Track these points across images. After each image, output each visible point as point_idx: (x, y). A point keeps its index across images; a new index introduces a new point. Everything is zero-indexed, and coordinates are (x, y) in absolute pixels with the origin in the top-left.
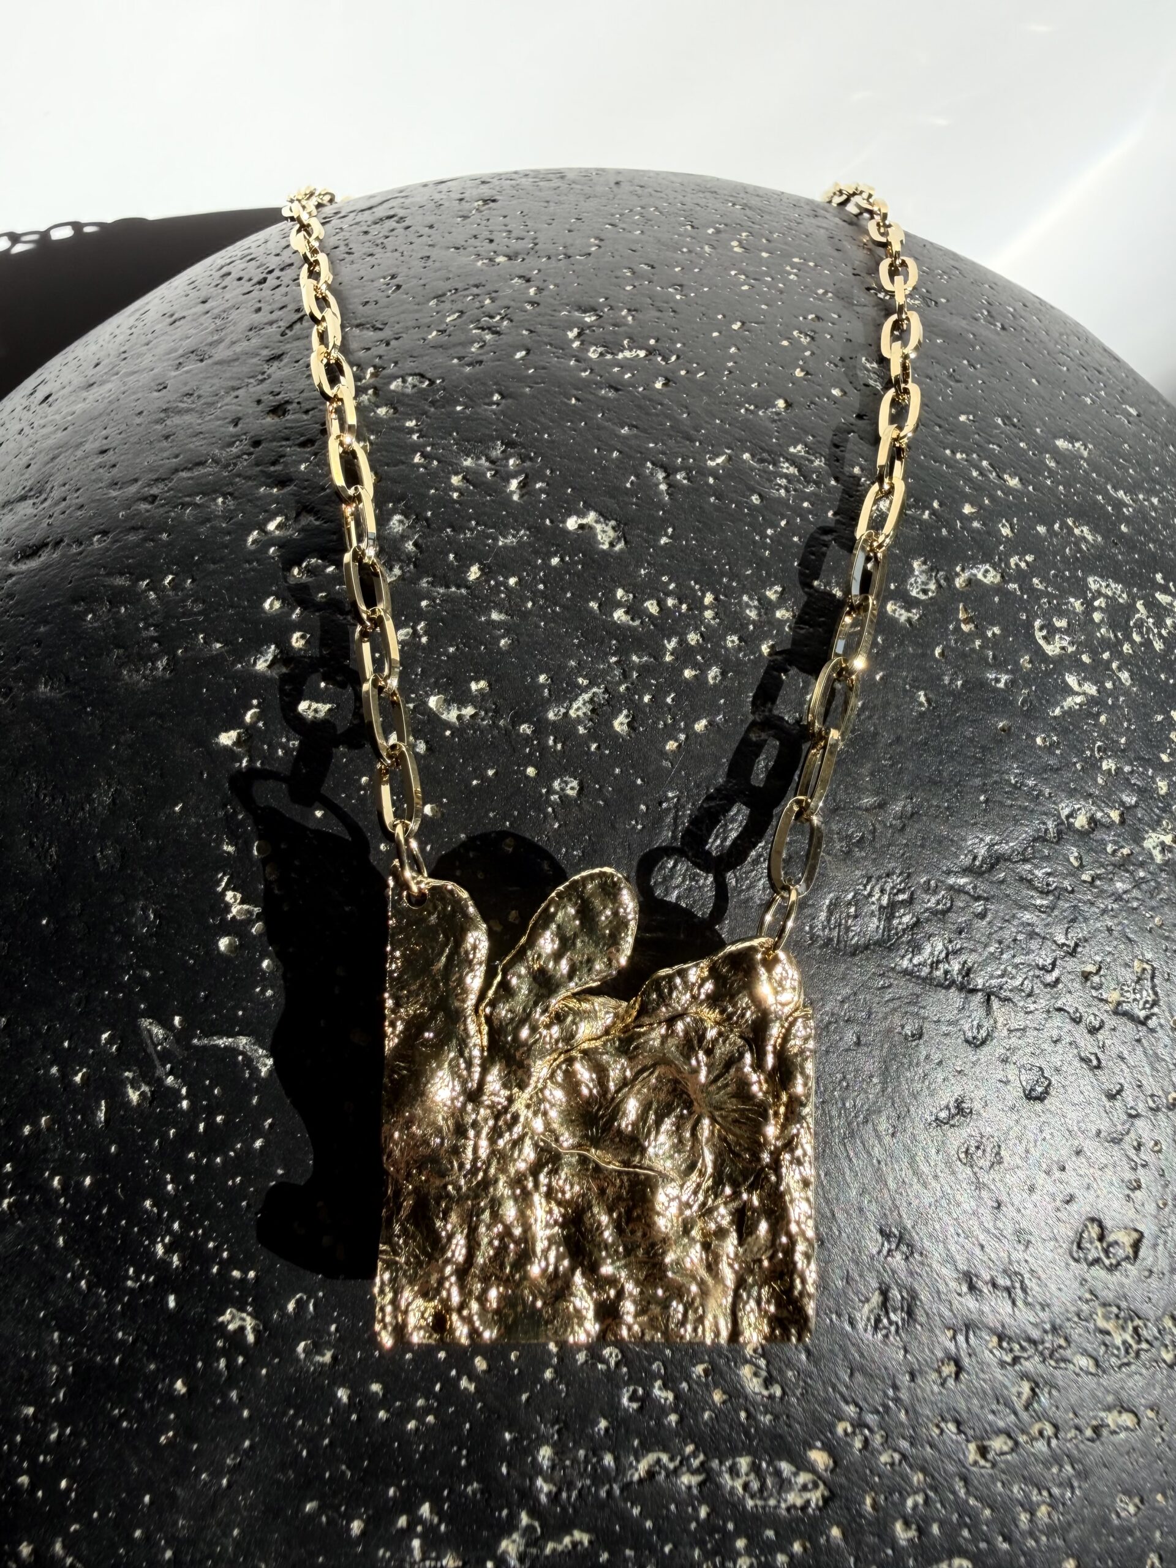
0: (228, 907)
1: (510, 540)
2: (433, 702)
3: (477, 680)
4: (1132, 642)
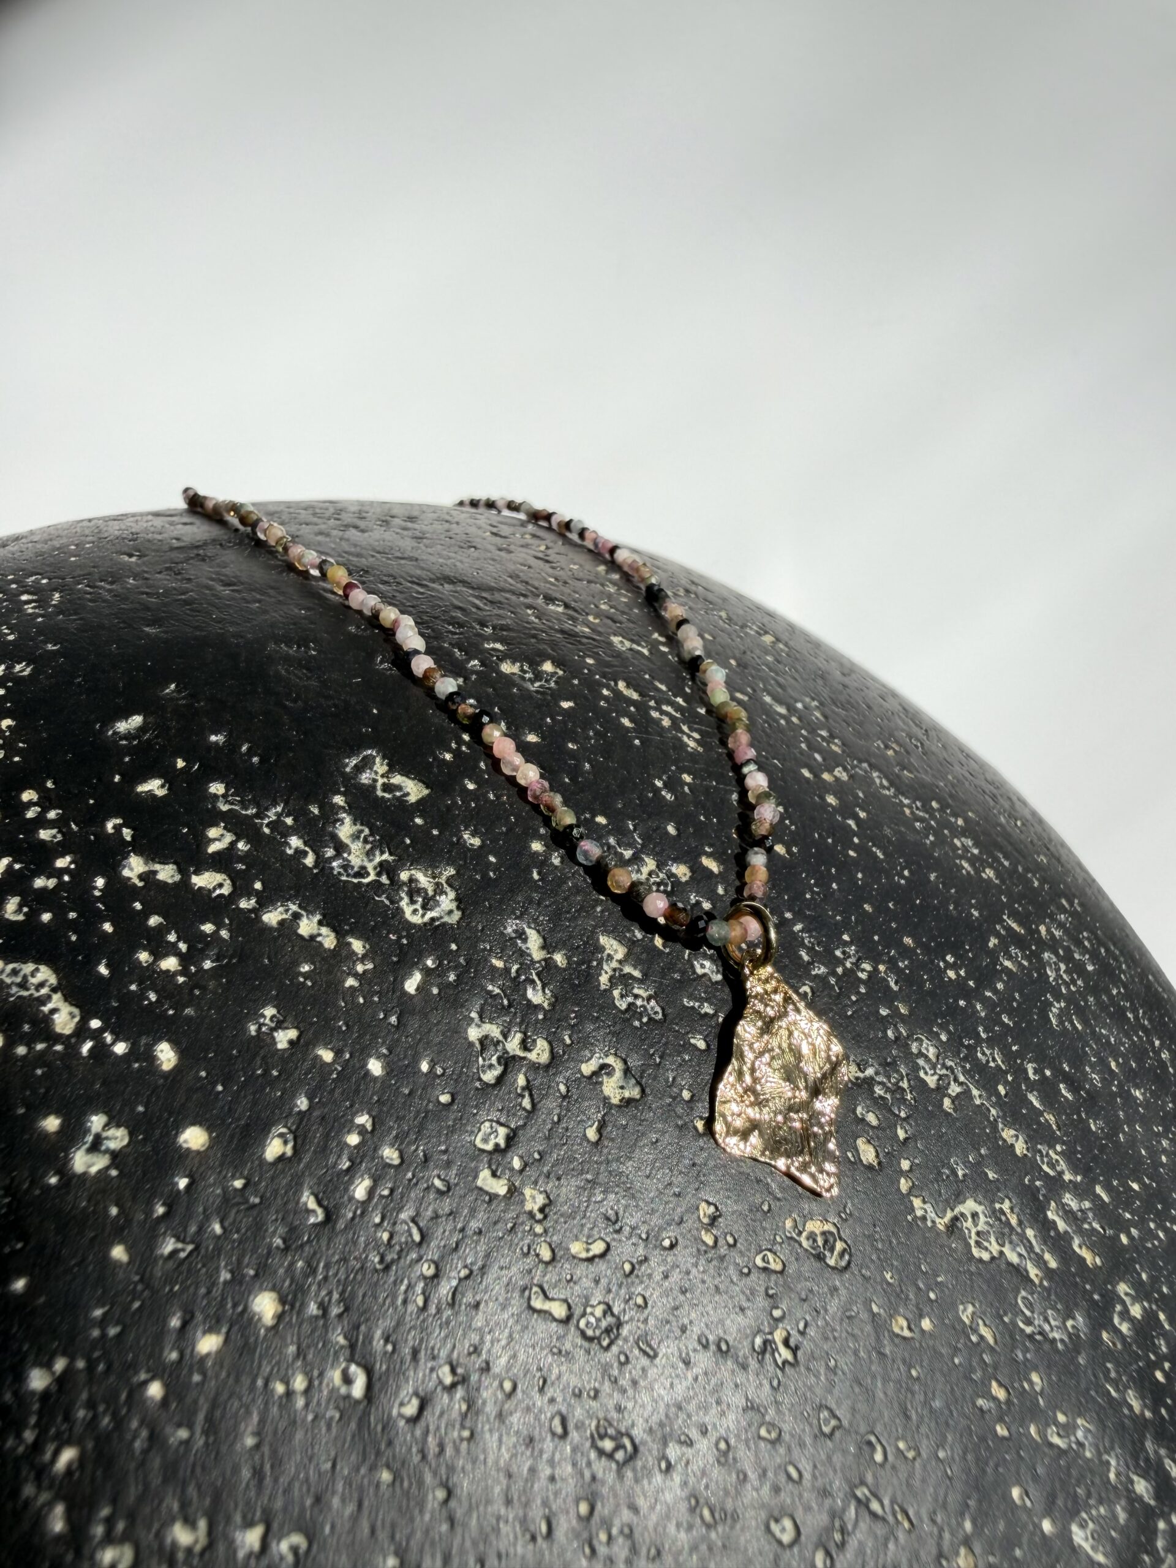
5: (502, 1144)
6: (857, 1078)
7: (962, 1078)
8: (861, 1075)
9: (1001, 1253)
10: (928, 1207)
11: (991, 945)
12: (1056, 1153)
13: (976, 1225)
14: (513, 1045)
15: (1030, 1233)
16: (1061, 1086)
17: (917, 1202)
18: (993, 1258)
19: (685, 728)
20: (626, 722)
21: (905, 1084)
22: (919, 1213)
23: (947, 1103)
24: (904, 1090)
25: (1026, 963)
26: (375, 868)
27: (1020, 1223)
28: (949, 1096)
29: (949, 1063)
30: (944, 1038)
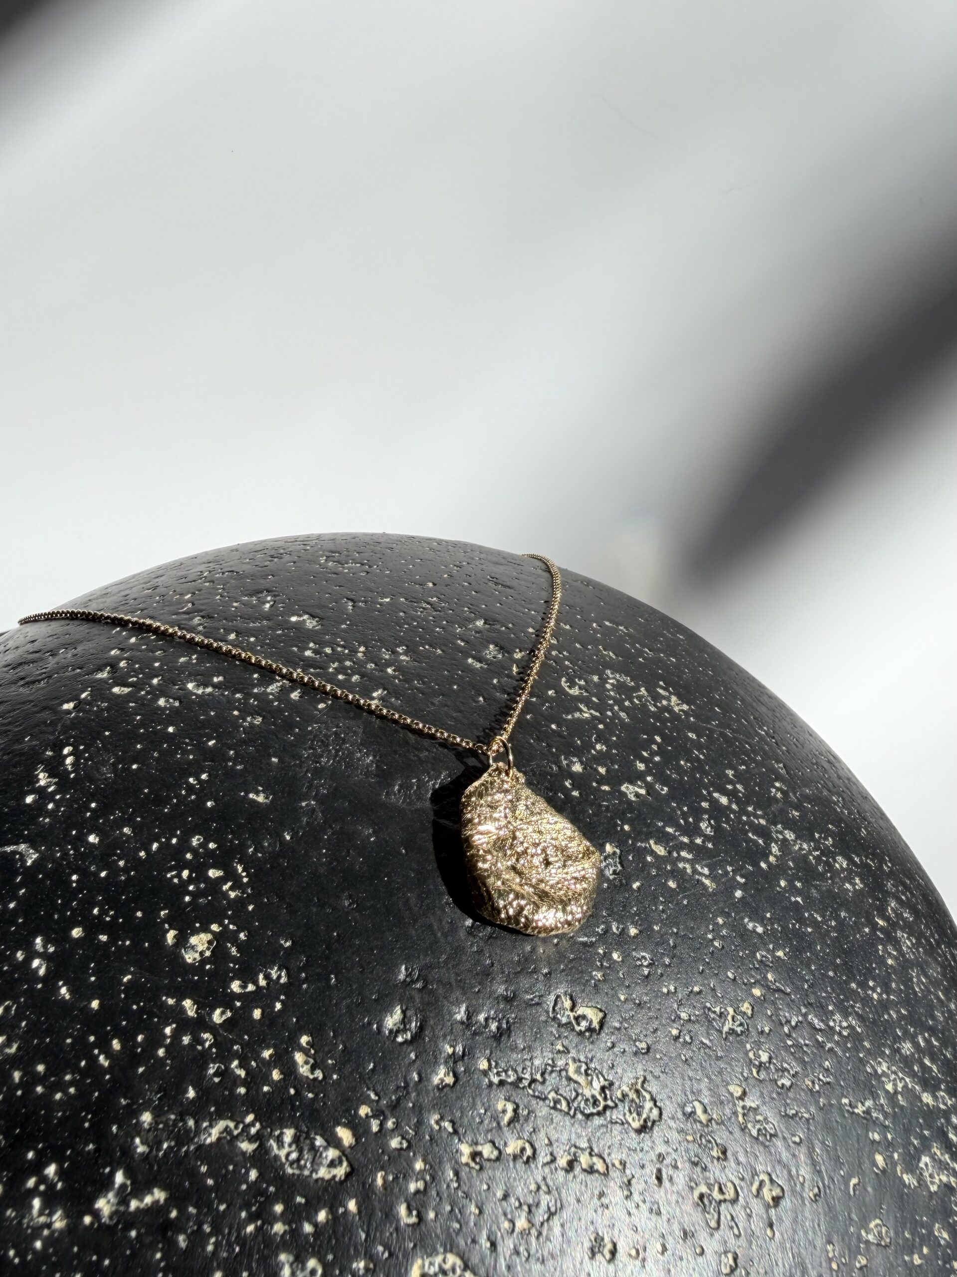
0: (38, 780)
1: (258, 624)
2: (190, 686)
3: (218, 676)
4: (632, 702)
5: (733, 1265)
6: (864, 1112)
7: (901, 1075)
8: (864, 1109)
9: (940, 1180)
10: (910, 1176)
11: (880, 953)
12: (943, 1091)
13: (927, 1169)
14: (716, 1195)
15: (947, 1156)
16: (933, 1039)
17: (905, 1177)
18: (939, 1186)
19: (698, 867)
20: (672, 884)
21: (882, 1101)
22: (907, 1182)
23: (900, 1097)
24: (882, 1105)
25: (895, 953)
26: (600, 1094)
27: (942, 1154)
28: (900, 1093)
29: (894, 1068)
30: (887, 1052)
